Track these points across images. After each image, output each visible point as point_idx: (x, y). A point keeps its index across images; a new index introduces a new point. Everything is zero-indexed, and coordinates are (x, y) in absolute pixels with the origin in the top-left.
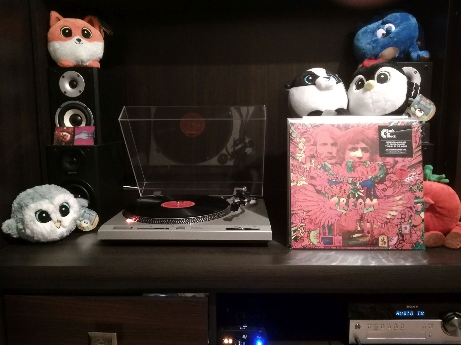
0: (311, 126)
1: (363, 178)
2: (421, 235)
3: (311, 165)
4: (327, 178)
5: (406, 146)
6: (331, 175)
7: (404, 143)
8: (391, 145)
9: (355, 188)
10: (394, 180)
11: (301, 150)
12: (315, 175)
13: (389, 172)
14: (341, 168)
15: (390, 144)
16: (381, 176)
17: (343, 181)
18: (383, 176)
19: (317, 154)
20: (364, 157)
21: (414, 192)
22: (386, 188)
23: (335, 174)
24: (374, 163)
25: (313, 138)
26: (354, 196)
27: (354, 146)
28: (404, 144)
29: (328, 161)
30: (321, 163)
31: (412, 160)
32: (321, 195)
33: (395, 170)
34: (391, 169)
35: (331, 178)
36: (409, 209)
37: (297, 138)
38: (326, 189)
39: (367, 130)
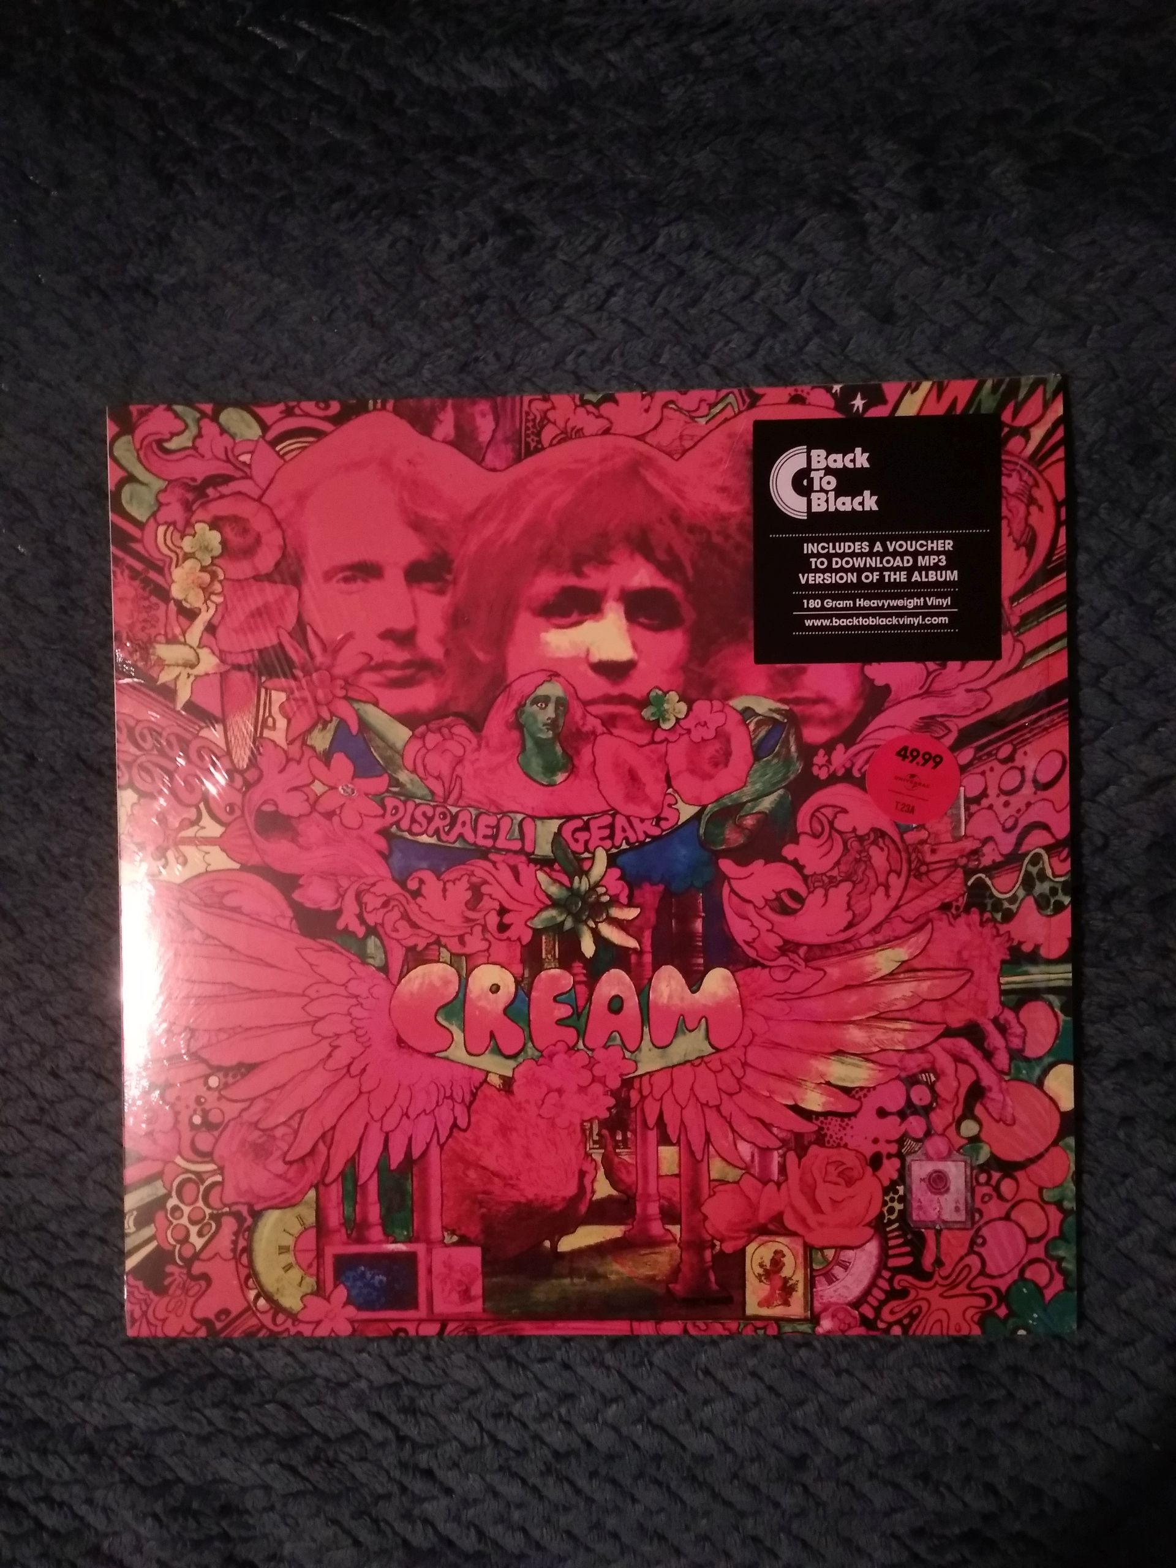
0: (263, 437)
1: (636, 822)
2: (1054, 1232)
3: (261, 724)
4: (378, 824)
5: (953, 576)
6: (409, 797)
7: (938, 553)
8: (837, 571)
9: (574, 893)
10: (854, 830)
11: (191, 615)
12: (293, 805)
13: (823, 775)
14: (479, 745)
15: (837, 563)
16: (767, 804)
17: (489, 843)
18: (780, 803)
19: (305, 642)
20: (642, 665)
21: (999, 916)
22: (802, 890)
23: (433, 793)
24: (717, 704)
25: (278, 524)
26: (570, 954)
27: (572, 581)
28: (934, 559)
29: (387, 696)
30: (332, 714)
31: (994, 683)
32: (331, 949)
33: (865, 756)
34: (840, 747)
35: (405, 824)
36: (964, 1046)
37: (161, 530)
38: (372, 901)
39: (670, 455)
